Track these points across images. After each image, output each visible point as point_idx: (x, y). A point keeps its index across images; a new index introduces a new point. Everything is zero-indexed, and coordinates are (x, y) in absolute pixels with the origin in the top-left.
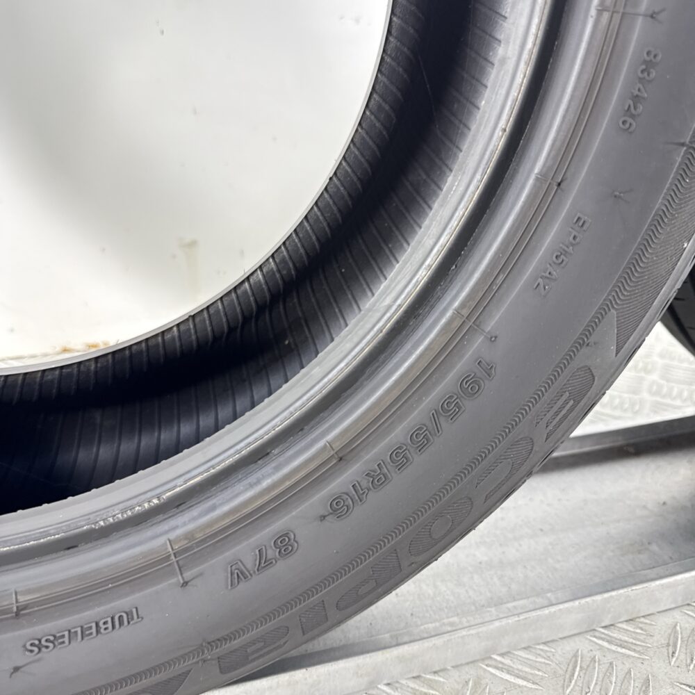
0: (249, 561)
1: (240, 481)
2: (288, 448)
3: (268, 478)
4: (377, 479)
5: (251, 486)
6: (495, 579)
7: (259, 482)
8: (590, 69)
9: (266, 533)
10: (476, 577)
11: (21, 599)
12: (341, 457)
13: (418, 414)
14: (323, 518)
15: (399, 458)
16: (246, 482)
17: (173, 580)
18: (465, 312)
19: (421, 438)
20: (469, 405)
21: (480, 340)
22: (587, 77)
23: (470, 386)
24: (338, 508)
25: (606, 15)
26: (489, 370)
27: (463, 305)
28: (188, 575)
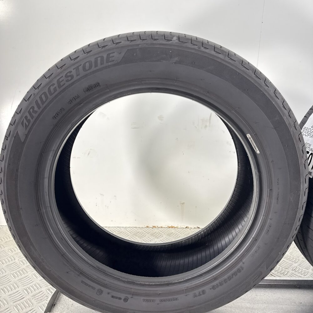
0: (197, 294)
1: (197, 279)
2: (206, 275)
3: (202, 280)
4: (221, 284)
5: (199, 281)
6: (250, 311)
7: (200, 280)
8: (262, 224)
9: (200, 290)
10: (245, 310)
11: (160, 292)
12: (215, 279)
13: (230, 274)
14: (211, 289)
15: (225, 281)
16: (198, 280)
17: (184, 294)
18: (240, 257)
19: (230, 278)
20: (239, 274)
21: (241, 263)
22: (261, 225)
23: (239, 271)
24: (214, 288)
25: (264, 217)
26: (242, 268)
27: (239, 256)
28: (187, 294)
